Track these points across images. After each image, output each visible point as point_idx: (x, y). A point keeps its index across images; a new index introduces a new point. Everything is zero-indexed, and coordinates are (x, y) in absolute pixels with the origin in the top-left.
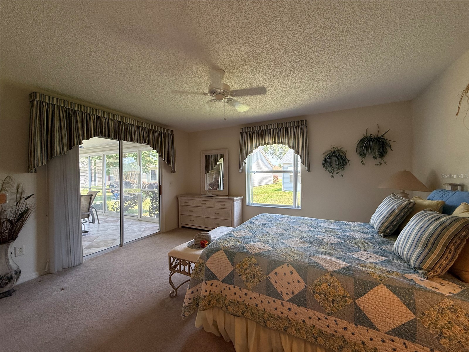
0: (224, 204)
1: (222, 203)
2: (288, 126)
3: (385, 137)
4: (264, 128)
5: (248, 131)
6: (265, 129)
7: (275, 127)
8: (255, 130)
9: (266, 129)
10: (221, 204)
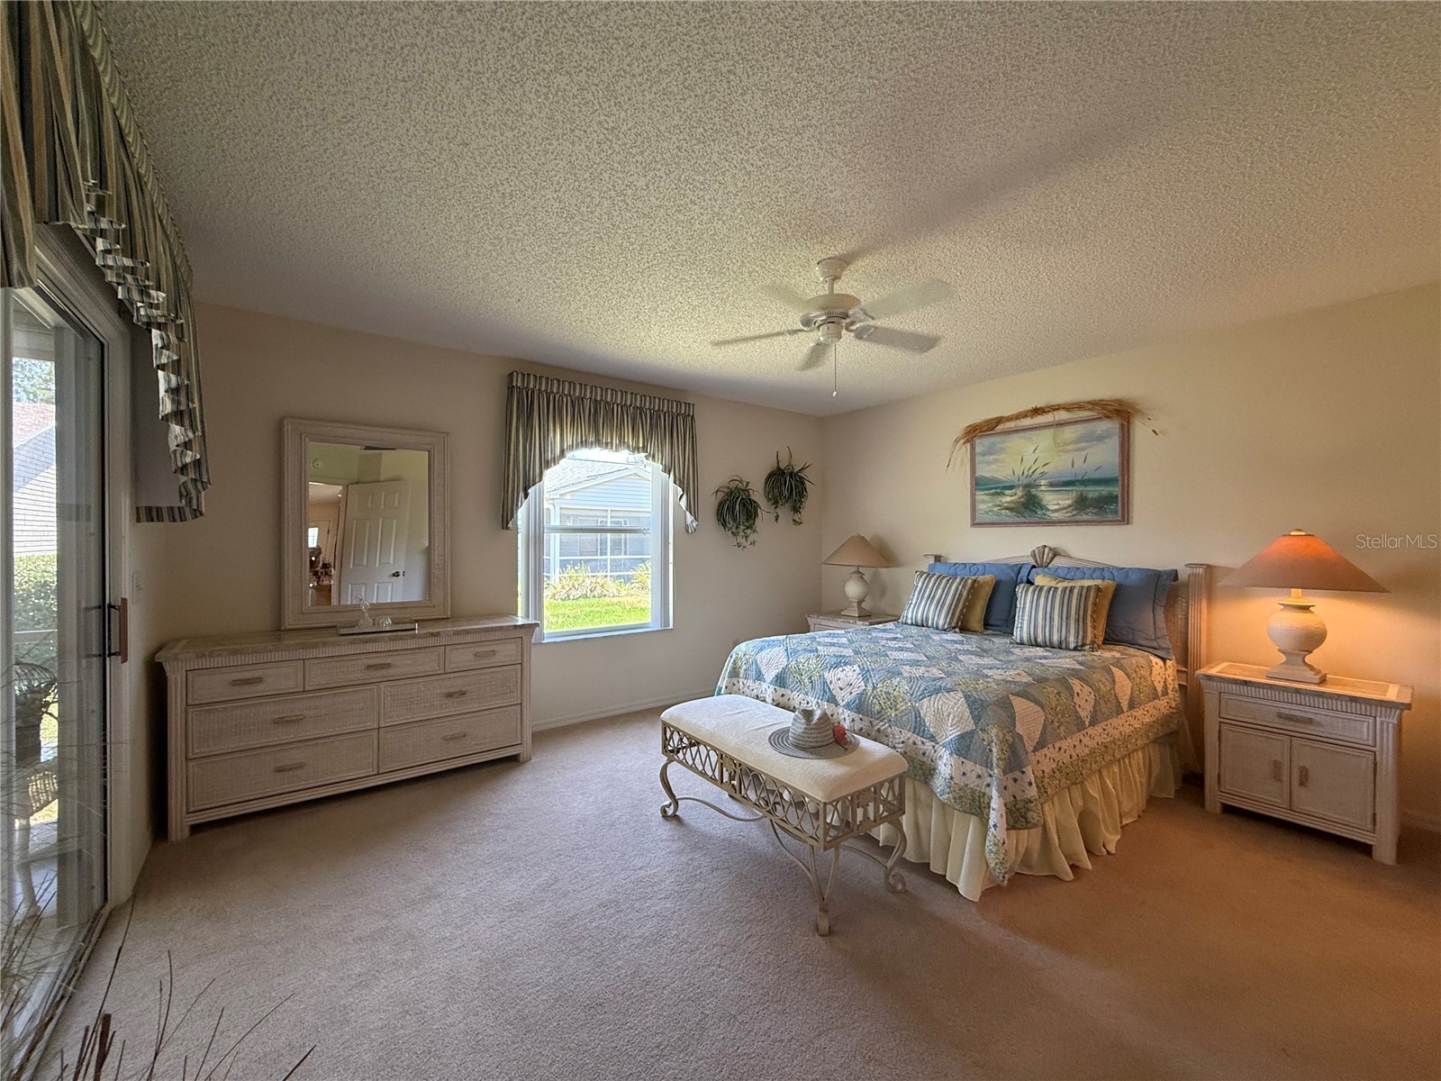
0: (488, 649)
1: (479, 649)
2: (656, 408)
3: (805, 474)
4: (596, 395)
5: (543, 388)
6: (599, 398)
7: (626, 401)
8: (566, 393)
9: (602, 399)
10: (475, 655)
